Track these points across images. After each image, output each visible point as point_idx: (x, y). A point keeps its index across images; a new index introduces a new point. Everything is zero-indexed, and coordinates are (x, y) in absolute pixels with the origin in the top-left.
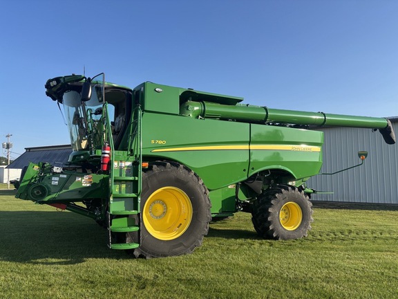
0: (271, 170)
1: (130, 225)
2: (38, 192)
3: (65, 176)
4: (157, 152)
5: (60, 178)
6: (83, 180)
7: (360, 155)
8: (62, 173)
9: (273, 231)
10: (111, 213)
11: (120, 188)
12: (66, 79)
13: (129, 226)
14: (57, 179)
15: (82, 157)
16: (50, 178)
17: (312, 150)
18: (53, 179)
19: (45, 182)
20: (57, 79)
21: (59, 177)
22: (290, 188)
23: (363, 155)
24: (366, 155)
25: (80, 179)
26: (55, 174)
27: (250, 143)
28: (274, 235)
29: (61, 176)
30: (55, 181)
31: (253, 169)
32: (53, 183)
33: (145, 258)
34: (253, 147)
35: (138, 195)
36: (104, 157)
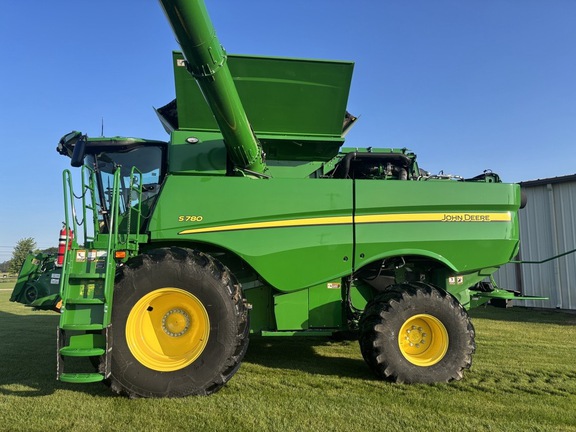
2: (31, 294)
4: (188, 233)
9: (383, 366)
10: (61, 327)
11: (86, 291)
13: (95, 347)
14: (58, 276)
16: (49, 276)
17: (491, 219)
18: (53, 275)
27: (354, 212)
28: (387, 373)
30: (55, 279)
31: (362, 256)
32: (53, 281)
34: (359, 219)
35: (105, 301)
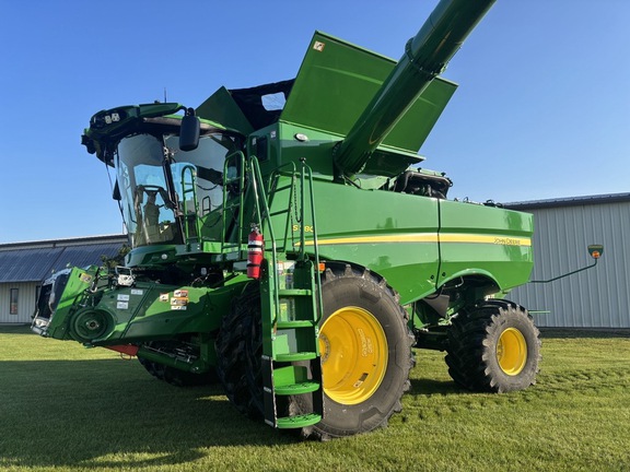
0: (465, 277)
1: (301, 380)
2: (92, 325)
3: (140, 292)
5: (132, 296)
6: (173, 299)
7: (591, 251)
8: (133, 286)
9: (489, 378)
10: (274, 358)
12: (142, 110)
13: (297, 383)
14: (126, 297)
15: (165, 256)
16: (113, 297)
17: (521, 244)
18: (119, 297)
19: (105, 304)
20: (122, 111)
21: (129, 293)
22: (509, 305)
23: (596, 250)
24: (601, 251)
25: (166, 296)
26: (121, 288)
27: (439, 230)
28: (492, 385)
29: (134, 292)
30: (123, 302)
31: (443, 275)
32: (120, 305)
33: (320, 440)
34: (444, 237)
35: (315, 324)
36: (253, 254)
